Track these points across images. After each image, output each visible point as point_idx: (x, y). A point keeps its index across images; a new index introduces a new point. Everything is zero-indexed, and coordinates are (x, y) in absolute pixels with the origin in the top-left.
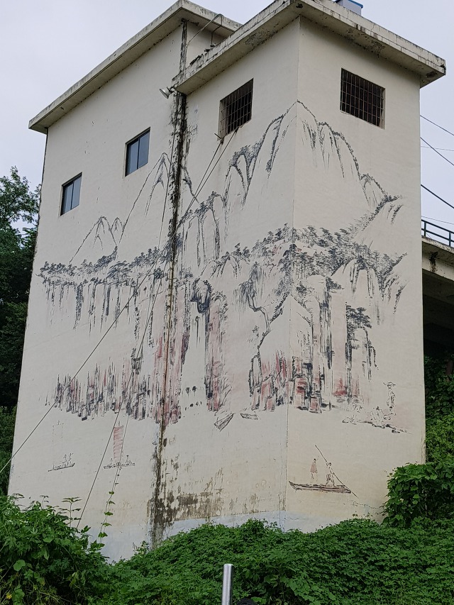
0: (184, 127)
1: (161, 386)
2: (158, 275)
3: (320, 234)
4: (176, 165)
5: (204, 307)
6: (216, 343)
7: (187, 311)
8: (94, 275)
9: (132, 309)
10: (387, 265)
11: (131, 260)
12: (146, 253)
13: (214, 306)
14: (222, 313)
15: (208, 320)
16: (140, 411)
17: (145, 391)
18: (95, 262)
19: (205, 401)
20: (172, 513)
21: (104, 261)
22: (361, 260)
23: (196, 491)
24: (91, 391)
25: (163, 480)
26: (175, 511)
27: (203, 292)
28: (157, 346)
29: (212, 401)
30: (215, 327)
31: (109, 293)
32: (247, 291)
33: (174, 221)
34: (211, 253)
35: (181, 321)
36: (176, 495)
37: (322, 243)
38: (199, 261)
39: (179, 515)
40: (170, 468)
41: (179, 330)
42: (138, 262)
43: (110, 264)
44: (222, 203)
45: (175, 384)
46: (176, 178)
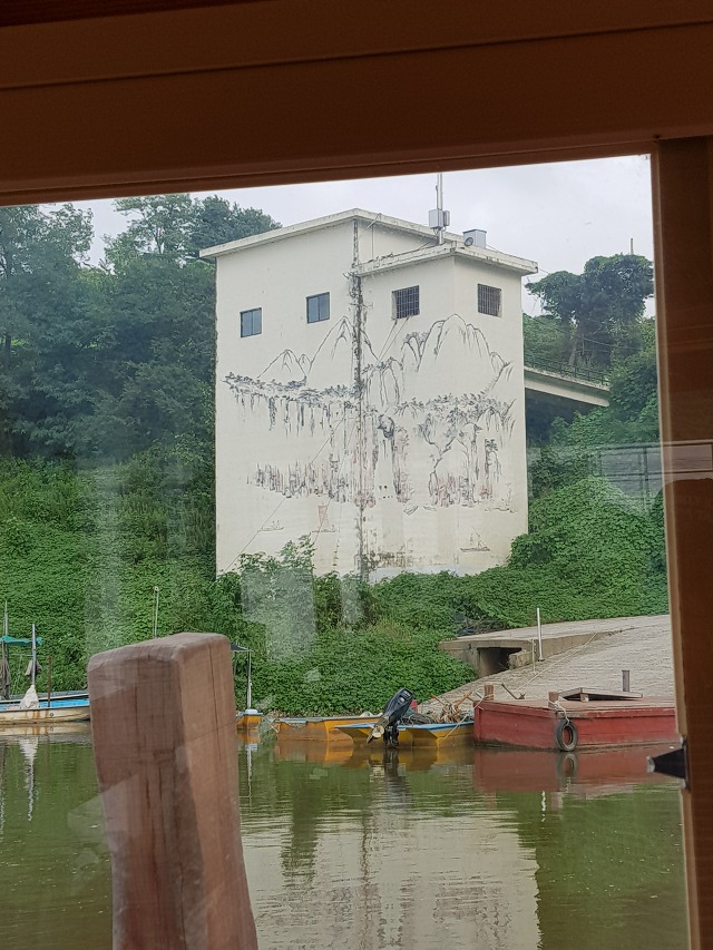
0: (361, 301)
1: (358, 482)
2: (348, 405)
3: (469, 397)
4: (357, 329)
5: (389, 434)
6: (401, 461)
7: (375, 435)
8: (284, 393)
9: (326, 425)
10: (506, 408)
11: (321, 389)
12: (335, 387)
13: (397, 435)
14: (405, 441)
15: (393, 444)
16: (341, 497)
17: (343, 483)
18: (285, 383)
19: (395, 495)
20: (375, 563)
21: (293, 385)
22: (492, 408)
23: (394, 551)
24: (293, 479)
25: (365, 543)
26: (377, 562)
27: (387, 424)
28: (351, 456)
29: (400, 496)
30: (400, 449)
31: (302, 409)
32: (424, 430)
33: (358, 369)
34: (393, 399)
35: (370, 440)
36: (376, 553)
37: (471, 403)
38: (383, 402)
39: (380, 564)
40: (370, 535)
41: (370, 447)
42: (328, 392)
43: (300, 389)
44: (399, 368)
45: (369, 482)
46: (357, 338)
